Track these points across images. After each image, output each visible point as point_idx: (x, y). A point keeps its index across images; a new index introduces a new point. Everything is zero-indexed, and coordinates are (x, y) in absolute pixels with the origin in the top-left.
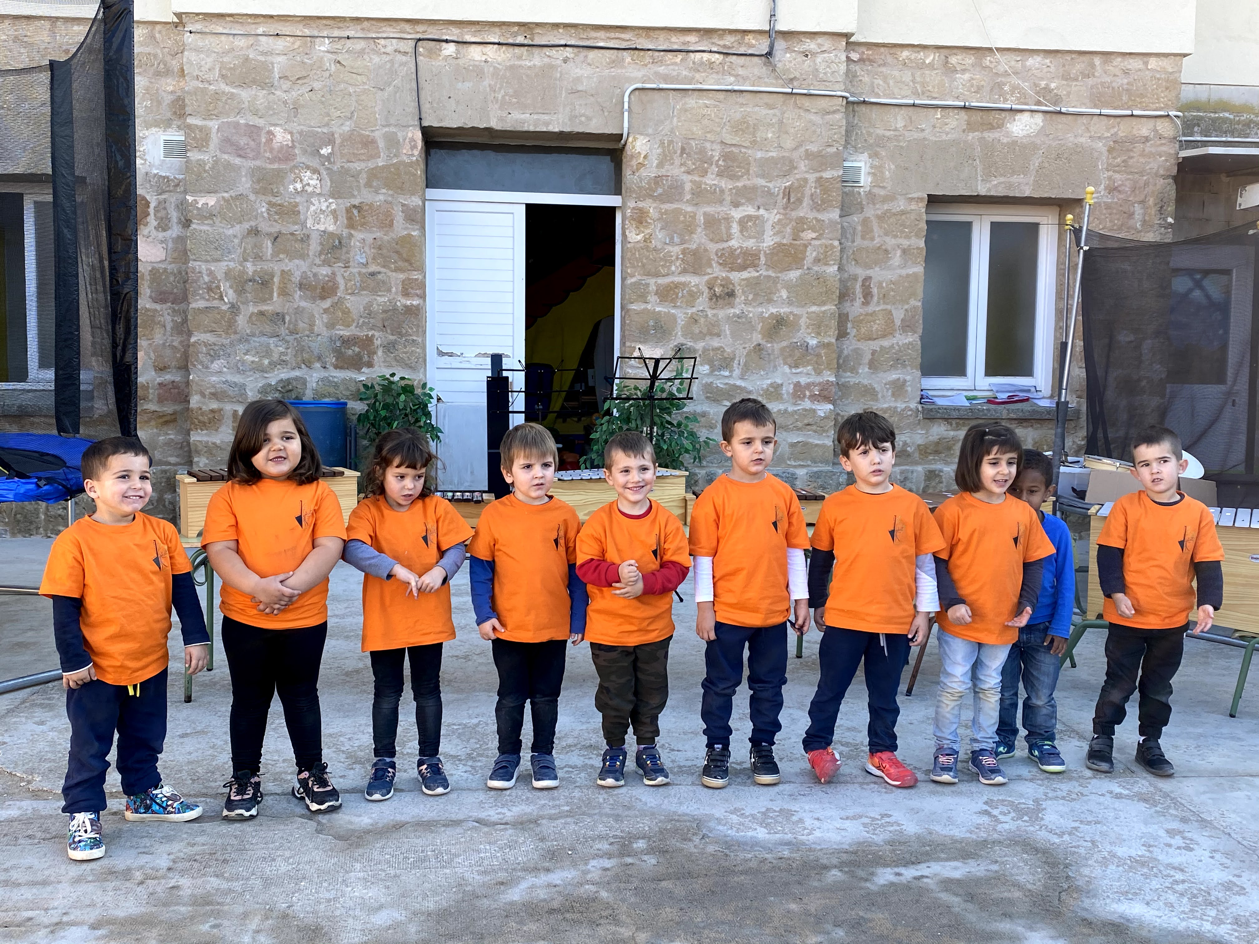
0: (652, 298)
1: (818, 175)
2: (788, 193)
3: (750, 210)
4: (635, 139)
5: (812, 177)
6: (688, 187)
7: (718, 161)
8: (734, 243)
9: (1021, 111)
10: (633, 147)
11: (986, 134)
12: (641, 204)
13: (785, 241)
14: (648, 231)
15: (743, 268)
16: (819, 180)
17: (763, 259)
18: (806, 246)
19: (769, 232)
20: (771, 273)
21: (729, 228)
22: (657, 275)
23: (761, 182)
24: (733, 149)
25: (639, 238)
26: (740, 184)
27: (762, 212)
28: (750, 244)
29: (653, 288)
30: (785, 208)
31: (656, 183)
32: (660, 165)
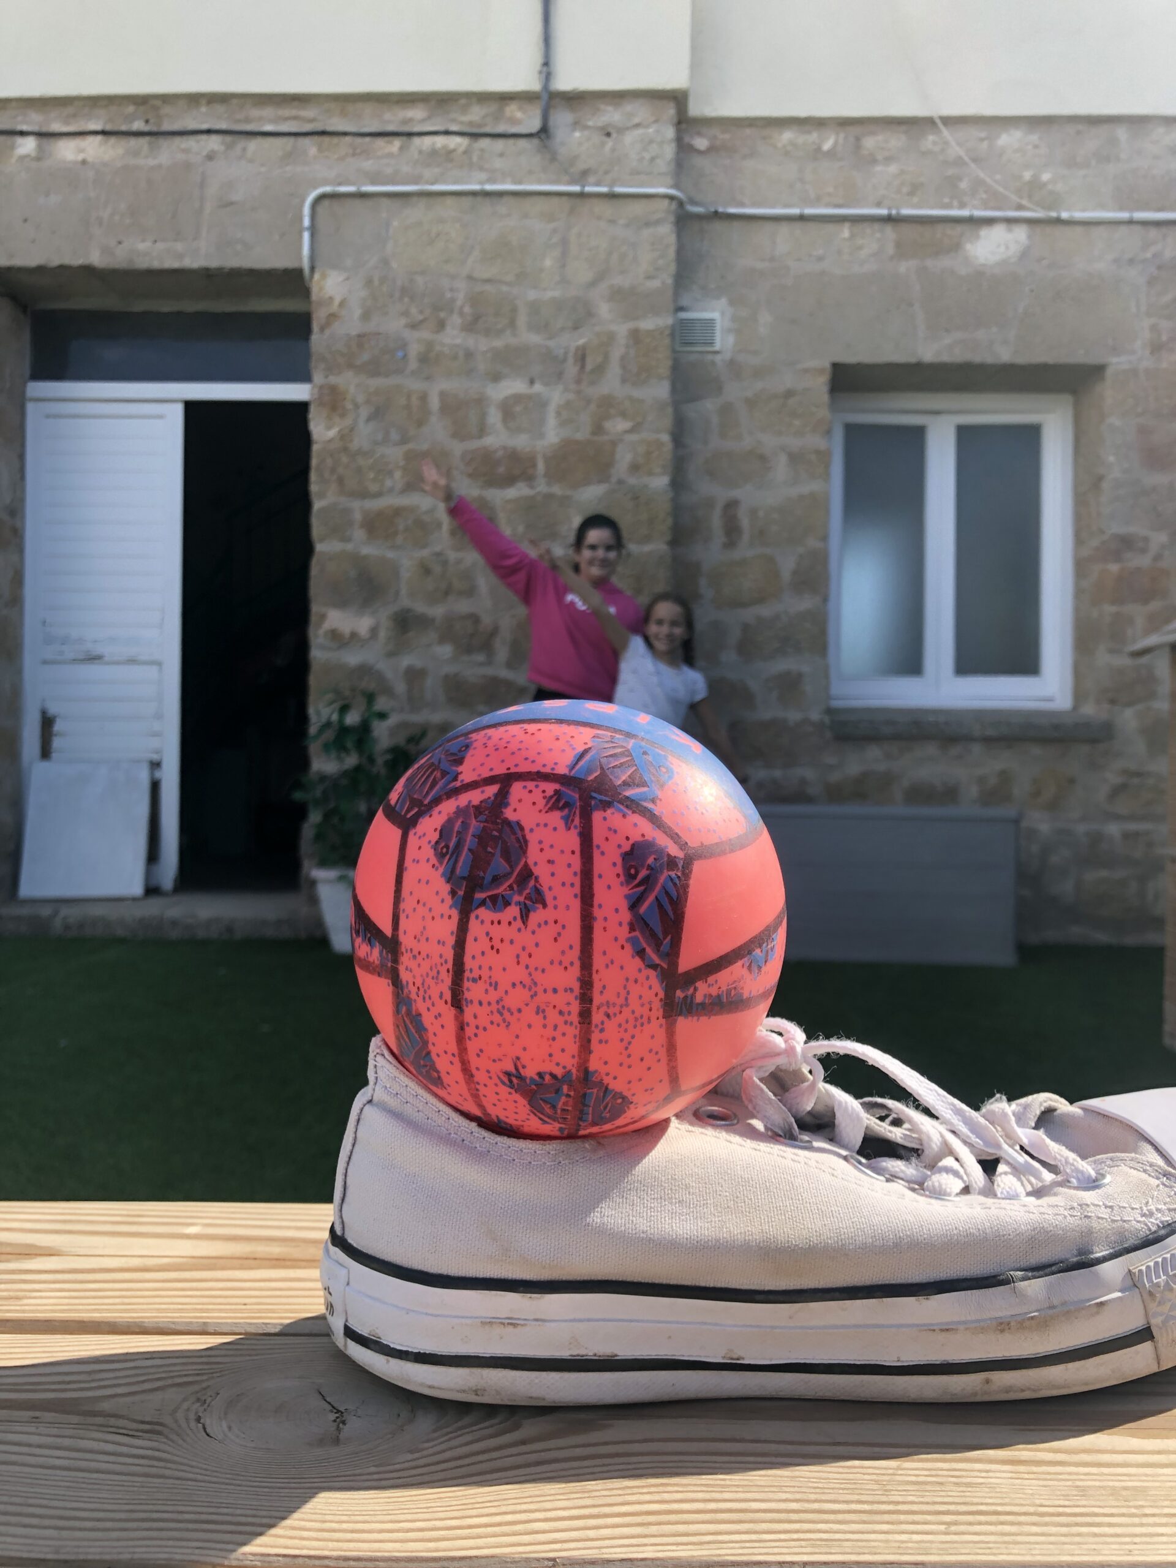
0: (359, 534)
1: (631, 325)
2: (581, 356)
3: (518, 386)
4: (324, 276)
5: (622, 330)
6: (414, 350)
7: (461, 308)
8: (490, 441)
9: (990, 221)
10: (321, 289)
11: (930, 263)
12: (333, 380)
13: (579, 436)
14: (348, 421)
15: (509, 480)
16: (635, 335)
17: (541, 466)
18: (614, 444)
19: (551, 421)
20: (557, 490)
21: (483, 416)
22: (364, 495)
23: (534, 339)
24: (488, 288)
25: (332, 433)
26: (498, 343)
27: (538, 388)
28: (521, 442)
29: (358, 516)
30: (578, 381)
31: (360, 346)
32: (366, 316)
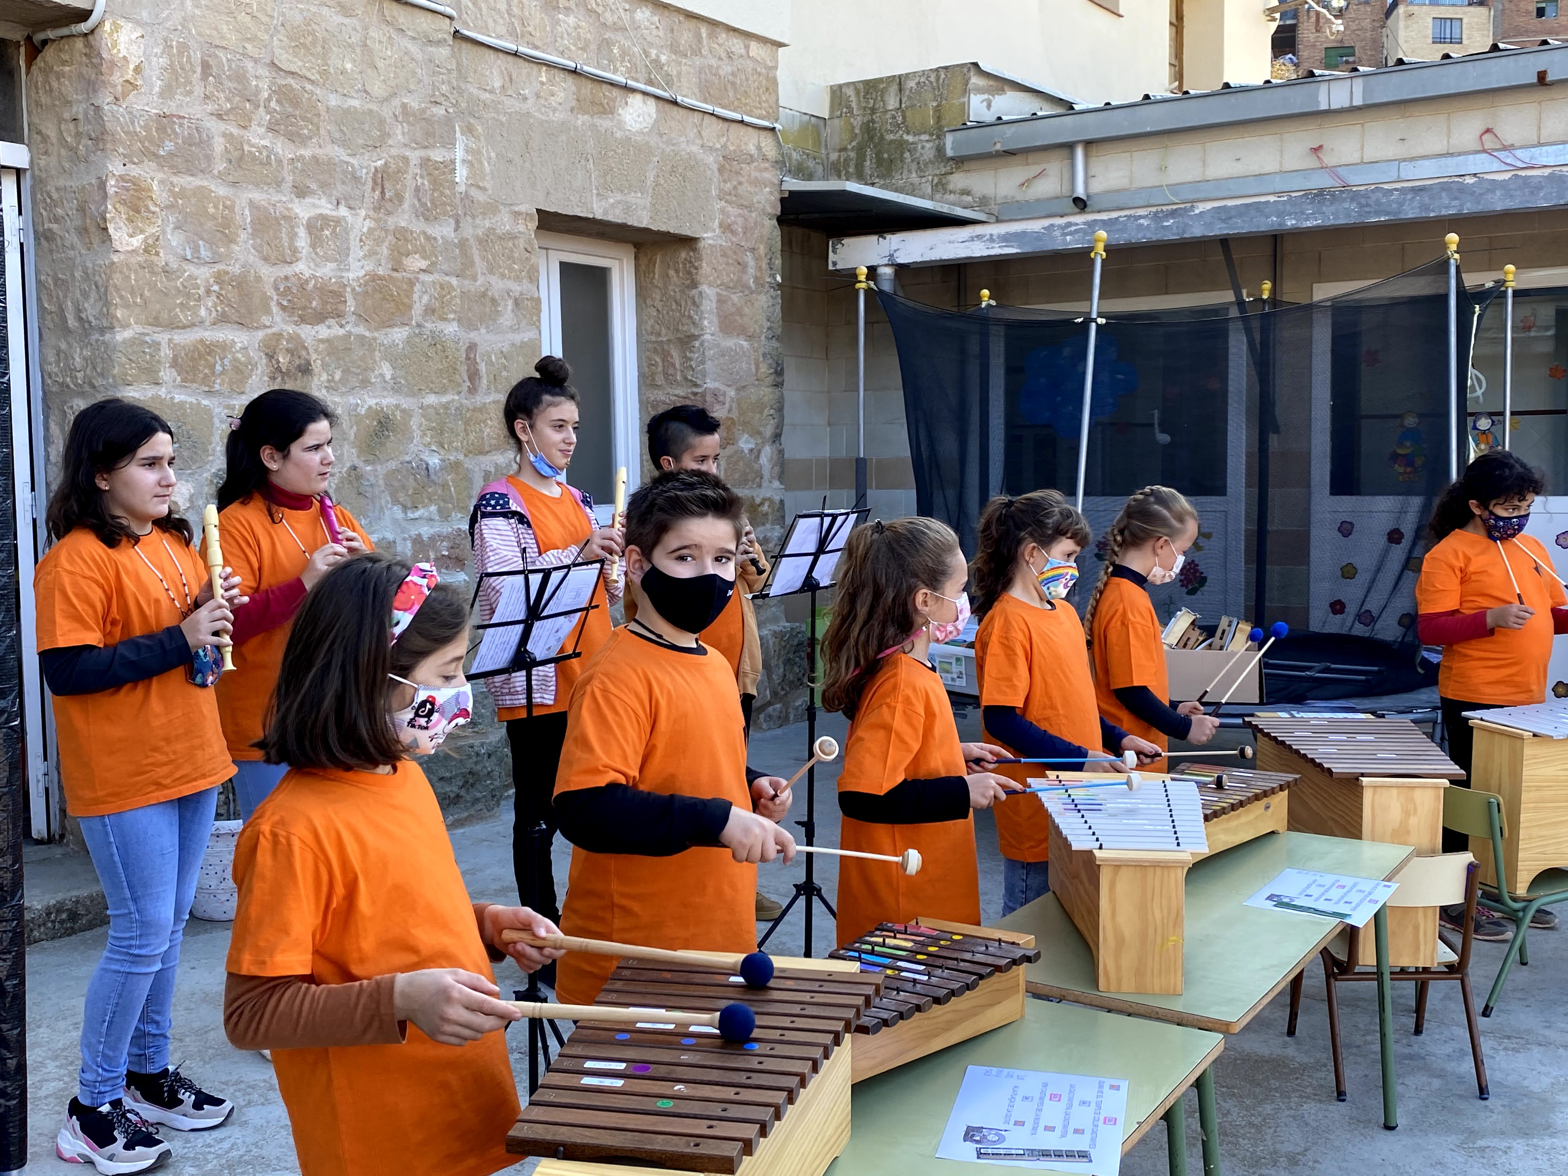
0: (167, 374)
1: (422, 153)
2: (380, 179)
3: (324, 206)
4: (116, 28)
5: (415, 156)
6: (219, 145)
7: (269, 100)
8: (302, 268)
10: (115, 44)
11: (597, 121)
12: (134, 171)
13: (381, 272)
14: (152, 230)
15: (319, 318)
16: (425, 162)
17: (351, 305)
18: (411, 283)
19: (356, 252)
20: (361, 330)
21: (293, 236)
22: (173, 325)
23: (339, 153)
24: (290, 81)
25: (137, 242)
26: (307, 153)
27: (343, 211)
28: (327, 270)
29: (166, 352)
30: (377, 209)
31: (161, 129)
32: (167, 92)
